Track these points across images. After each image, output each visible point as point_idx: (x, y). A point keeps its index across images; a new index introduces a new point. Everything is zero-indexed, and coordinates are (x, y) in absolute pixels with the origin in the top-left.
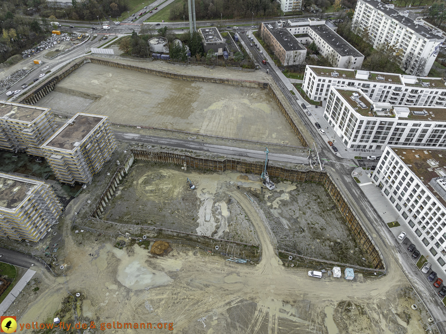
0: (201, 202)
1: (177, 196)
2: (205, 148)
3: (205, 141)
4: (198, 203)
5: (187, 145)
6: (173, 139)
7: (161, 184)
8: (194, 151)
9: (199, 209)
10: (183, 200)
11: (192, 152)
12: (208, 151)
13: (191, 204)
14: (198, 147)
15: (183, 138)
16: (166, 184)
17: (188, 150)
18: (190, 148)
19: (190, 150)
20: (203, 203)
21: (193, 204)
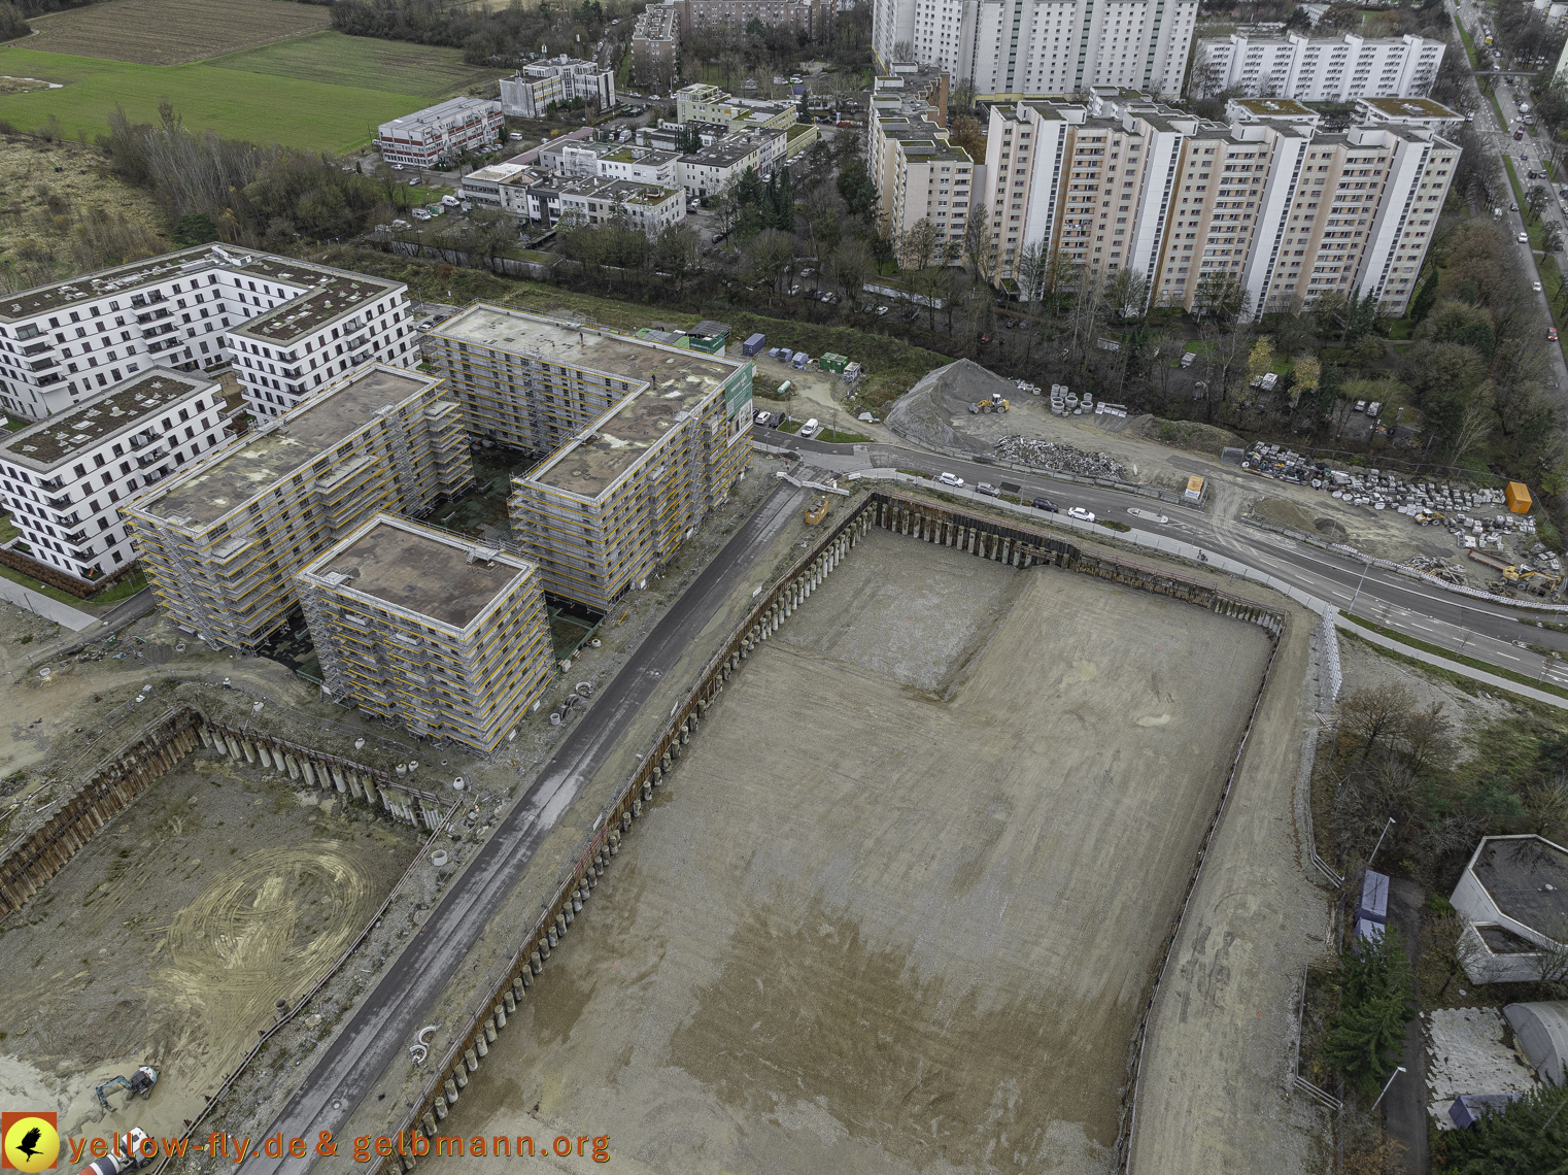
0: (66, 1075)
1: (159, 984)
2: (312, 1101)
3: (371, 1107)
4: (64, 1064)
5: (385, 1013)
6: (459, 958)
7: (270, 927)
8: (323, 1047)
9: (36, 1065)
10: (125, 1003)
11: (324, 1033)
12: (287, 1113)
13: (84, 1032)
14: (343, 1065)
15: (448, 1002)
16: (254, 947)
17: (348, 1017)
18: (355, 1027)
19: (338, 1030)
20: (50, 1086)
21: (76, 1040)
